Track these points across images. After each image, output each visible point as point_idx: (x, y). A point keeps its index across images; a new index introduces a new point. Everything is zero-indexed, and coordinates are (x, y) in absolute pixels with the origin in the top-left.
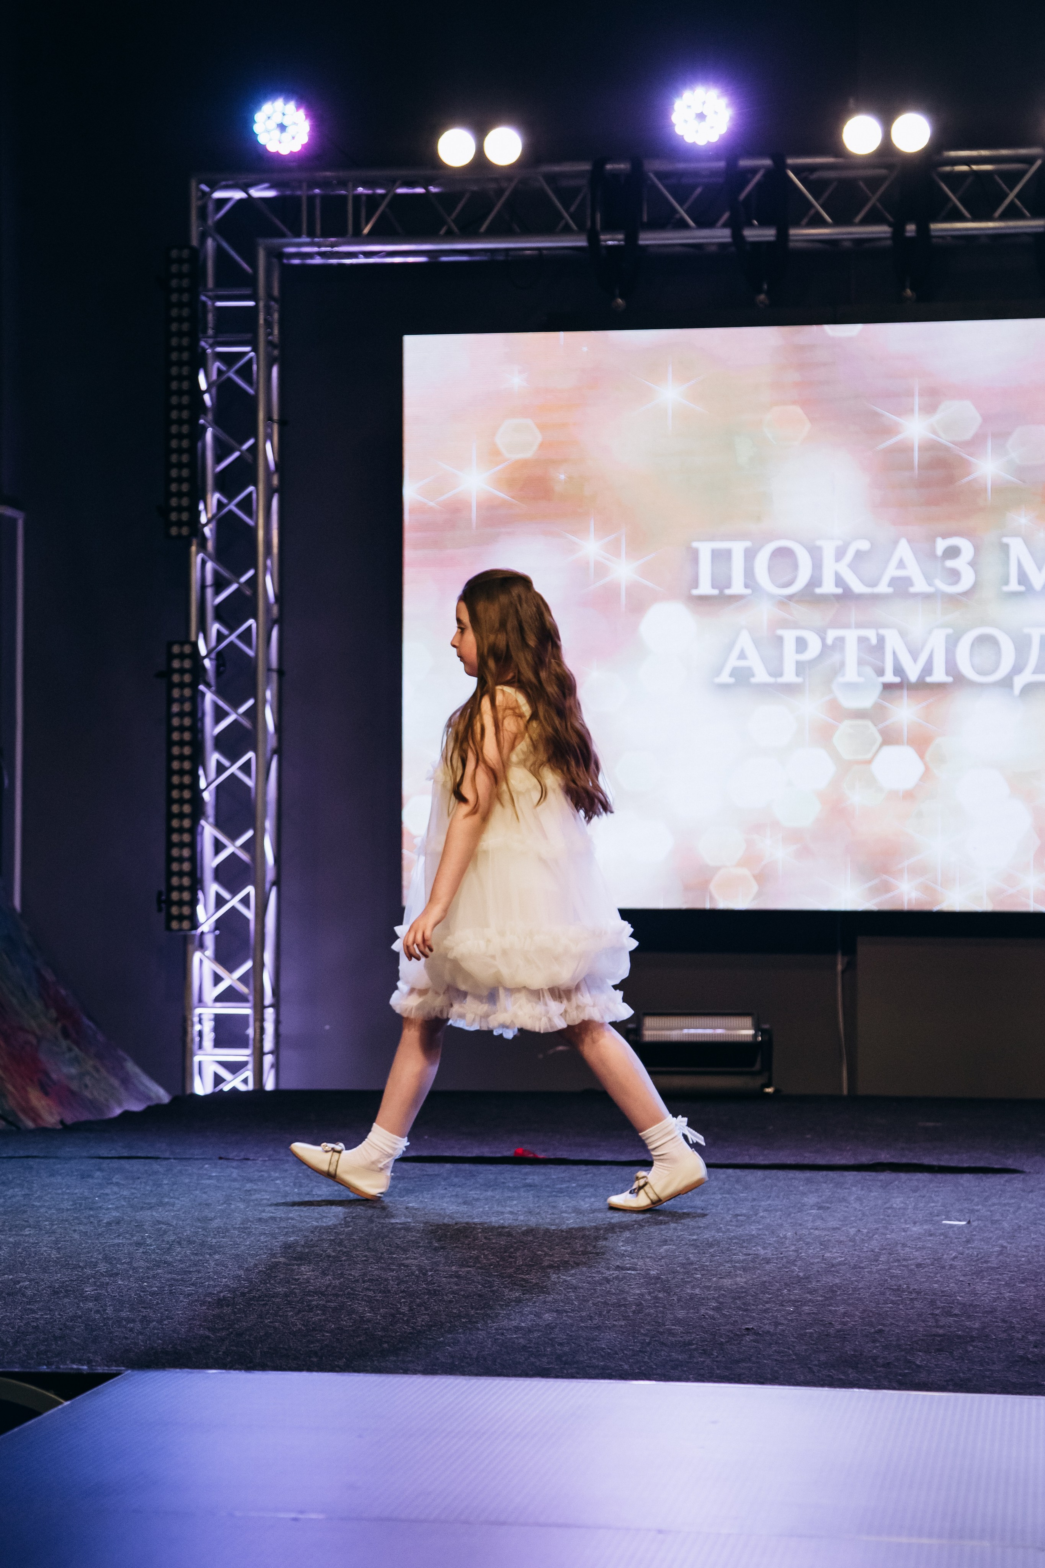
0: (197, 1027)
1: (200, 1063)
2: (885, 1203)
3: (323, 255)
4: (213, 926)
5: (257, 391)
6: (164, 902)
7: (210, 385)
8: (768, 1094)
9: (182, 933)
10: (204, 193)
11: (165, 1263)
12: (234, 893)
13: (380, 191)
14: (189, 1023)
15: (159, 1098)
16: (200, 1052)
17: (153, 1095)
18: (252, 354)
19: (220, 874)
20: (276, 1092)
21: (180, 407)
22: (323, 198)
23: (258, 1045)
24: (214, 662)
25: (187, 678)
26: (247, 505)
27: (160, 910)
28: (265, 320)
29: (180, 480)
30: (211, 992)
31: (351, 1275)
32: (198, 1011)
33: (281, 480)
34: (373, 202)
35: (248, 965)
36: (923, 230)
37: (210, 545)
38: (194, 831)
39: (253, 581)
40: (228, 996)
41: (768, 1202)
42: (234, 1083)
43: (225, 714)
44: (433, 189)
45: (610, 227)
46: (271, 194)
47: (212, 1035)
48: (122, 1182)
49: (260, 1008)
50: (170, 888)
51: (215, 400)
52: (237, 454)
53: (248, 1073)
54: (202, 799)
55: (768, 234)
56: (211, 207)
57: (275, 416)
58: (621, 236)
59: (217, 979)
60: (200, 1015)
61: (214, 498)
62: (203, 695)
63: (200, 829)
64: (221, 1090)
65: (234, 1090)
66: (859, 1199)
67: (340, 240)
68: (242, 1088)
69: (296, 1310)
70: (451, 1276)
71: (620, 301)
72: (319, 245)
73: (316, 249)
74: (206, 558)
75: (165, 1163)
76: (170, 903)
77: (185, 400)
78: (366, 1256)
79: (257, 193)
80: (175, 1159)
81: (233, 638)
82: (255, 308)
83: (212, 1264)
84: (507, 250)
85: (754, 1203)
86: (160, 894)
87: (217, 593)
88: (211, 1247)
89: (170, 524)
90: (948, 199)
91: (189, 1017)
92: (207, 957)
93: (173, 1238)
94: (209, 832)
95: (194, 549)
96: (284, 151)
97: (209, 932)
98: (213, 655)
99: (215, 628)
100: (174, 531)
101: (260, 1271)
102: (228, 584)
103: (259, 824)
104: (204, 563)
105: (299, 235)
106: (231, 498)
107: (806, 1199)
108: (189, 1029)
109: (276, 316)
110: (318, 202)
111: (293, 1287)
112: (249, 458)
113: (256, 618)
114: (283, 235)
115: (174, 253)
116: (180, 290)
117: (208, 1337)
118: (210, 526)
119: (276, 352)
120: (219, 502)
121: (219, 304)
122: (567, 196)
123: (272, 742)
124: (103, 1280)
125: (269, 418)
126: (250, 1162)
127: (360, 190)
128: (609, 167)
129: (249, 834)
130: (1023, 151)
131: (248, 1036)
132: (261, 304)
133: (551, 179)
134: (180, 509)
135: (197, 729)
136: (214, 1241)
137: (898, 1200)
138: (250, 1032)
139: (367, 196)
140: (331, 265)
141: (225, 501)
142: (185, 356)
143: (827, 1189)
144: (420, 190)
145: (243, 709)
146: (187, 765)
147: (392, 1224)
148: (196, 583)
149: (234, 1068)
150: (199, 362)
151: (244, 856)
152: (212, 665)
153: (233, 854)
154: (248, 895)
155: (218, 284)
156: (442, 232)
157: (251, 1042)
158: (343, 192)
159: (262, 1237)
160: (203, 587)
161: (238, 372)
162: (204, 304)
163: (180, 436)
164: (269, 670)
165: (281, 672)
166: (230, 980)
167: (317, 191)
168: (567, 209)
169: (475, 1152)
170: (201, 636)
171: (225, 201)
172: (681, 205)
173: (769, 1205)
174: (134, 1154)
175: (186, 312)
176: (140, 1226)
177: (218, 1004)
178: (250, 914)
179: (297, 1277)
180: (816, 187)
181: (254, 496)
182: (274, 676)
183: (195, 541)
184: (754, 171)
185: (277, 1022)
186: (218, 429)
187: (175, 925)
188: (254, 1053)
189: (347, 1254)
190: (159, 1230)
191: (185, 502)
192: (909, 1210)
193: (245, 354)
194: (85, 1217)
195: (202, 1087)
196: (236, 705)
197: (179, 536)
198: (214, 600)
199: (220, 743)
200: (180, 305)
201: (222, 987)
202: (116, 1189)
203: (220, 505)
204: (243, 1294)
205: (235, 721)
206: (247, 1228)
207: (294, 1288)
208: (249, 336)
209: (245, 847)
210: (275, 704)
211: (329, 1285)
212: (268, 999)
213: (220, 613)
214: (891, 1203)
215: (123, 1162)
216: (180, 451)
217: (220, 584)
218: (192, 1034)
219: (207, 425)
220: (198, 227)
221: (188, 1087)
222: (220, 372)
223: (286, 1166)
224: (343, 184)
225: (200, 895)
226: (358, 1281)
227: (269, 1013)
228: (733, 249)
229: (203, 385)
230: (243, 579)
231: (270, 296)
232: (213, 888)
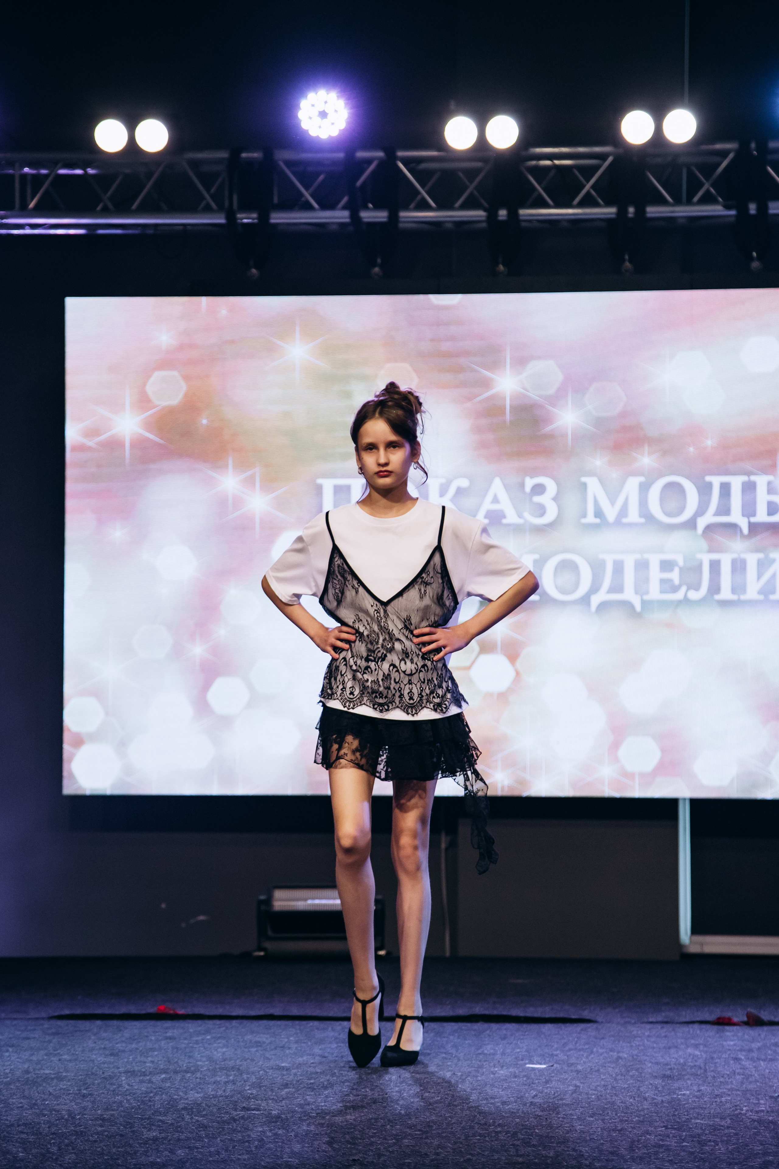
2: (478, 1050)
66: (456, 1046)
137: (490, 1047)
192: (498, 1056)
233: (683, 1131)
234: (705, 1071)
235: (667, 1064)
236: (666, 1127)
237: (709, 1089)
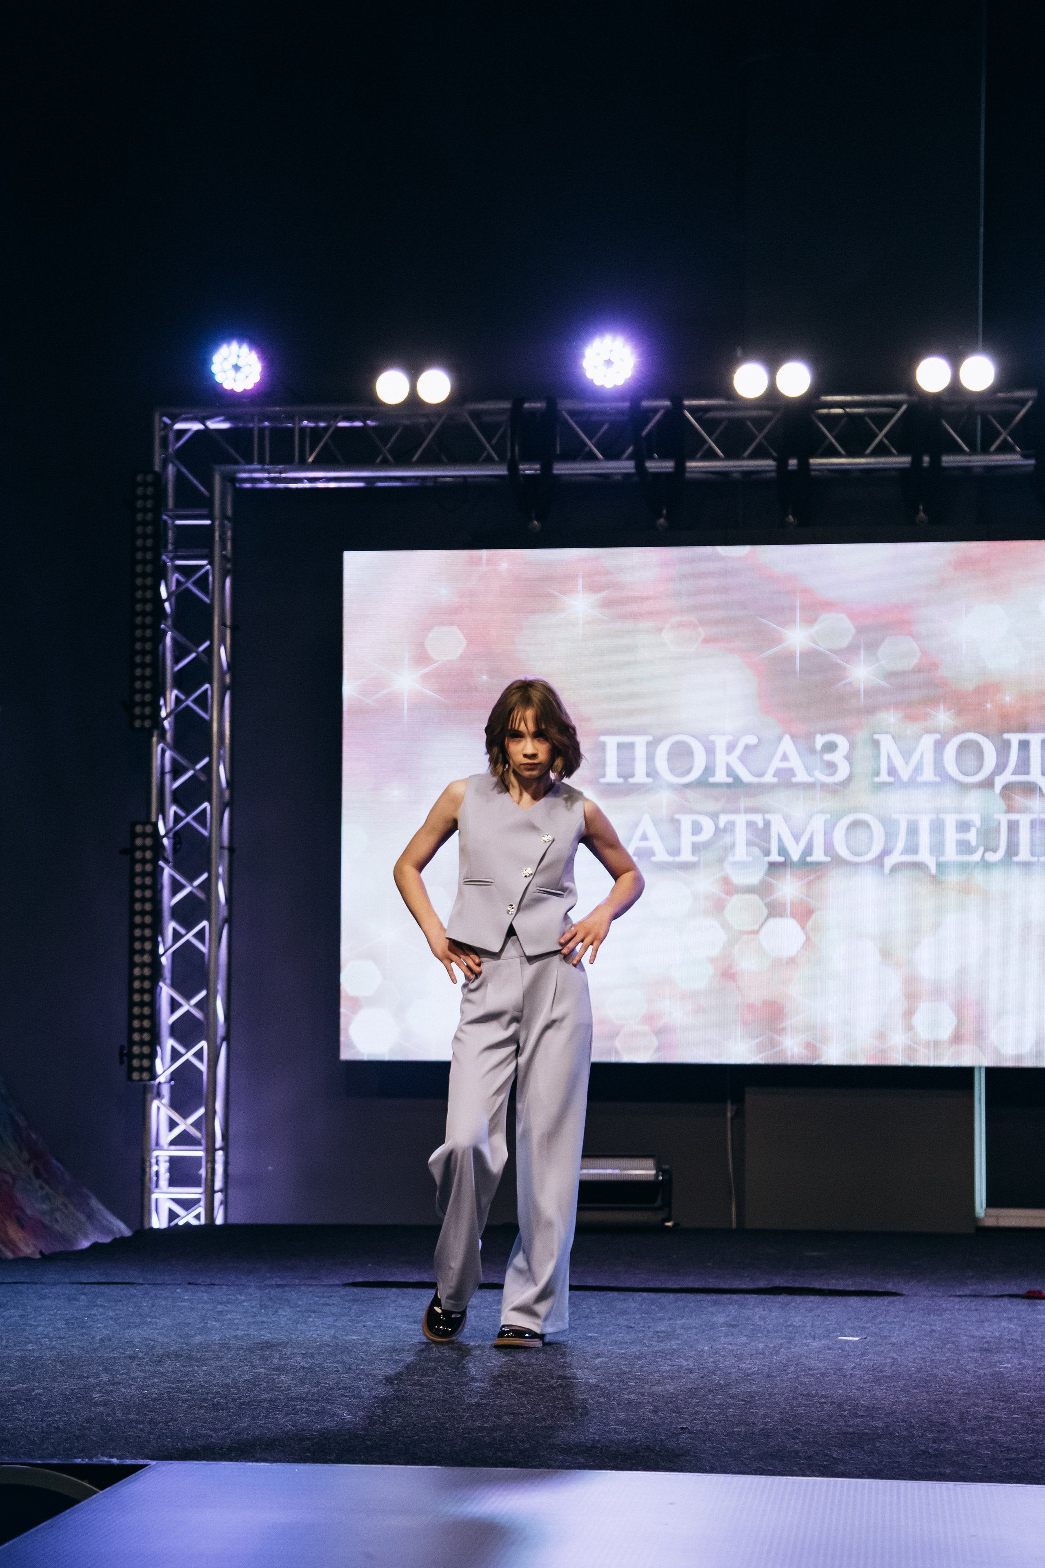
0: (155, 1168)
1: (157, 1200)
2: (786, 1322)
3: (271, 480)
4: (169, 1078)
5: (212, 600)
6: (126, 1055)
7: (170, 594)
8: (668, 1227)
9: (142, 1083)
10: (165, 424)
11: (159, 1373)
12: (188, 1048)
13: (322, 424)
14: (148, 1164)
15: (120, 1231)
16: (157, 1190)
17: (115, 1229)
18: (208, 567)
19: (175, 1030)
20: (225, 1226)
21: (144, 614)
22: (273, 430)
23: (209, 1184)
24: (172, 841)
25: (149, 855)
26: (202, 701)
27: (122, 1062)
28: (220, 537)
29: (143, 678)
30: (166, 1137)
31: (326, 1383)
32: (155, 1153)
33: (233, 678)
34: (316, 434)
35: (201, 1111)
36: (804, 464)
37: (169, 736)
38: (154, 992)
39: (208, 769)
40: (183, 1139)
41: (684, 1321)
42: (187, 1218)
43: (181, 887)
44: (369, 423)
45: (529, 458)
46: (225, 426)
47: (167, 1175)
48: (107, 1305)
49: (211, 1151)
50: (131, 1043)
51: (174, 607)
52: (193, 655)
53: (201, 1209)
54: (160, 963)
55: (668, 465)
56: (171, 437)
57: (228, 622)
58: (538, 466)
59: (172, 1124)
60: (157, 1156)
61: (172, 694)
62: (162, 869)
63: (158, 989)
64: (177, 1225)
65: (187, 1225)
66: (761, 1318)
67: (288, 467)
68: (194, 1222)
69: (284, 1414)
70: (415, 1384)
71: (536, 522)
72: (269, 472)
73: (266, 475)
74: (166, 748)
75: (140, 1287)
76: (131, 1056)
77: (149, 607)
78: (335, 1367)
79: (213, 425)
80: (149, 1284)
81: (189, 819)
82: (211, 527)
83: (202, 1374)
84: (436, 477)
85: (671, 1322)
86: (122, 1048)
87: (175, 778)
88: (197, 1360)
89: (134, 717)
90: (826, 437)
91: (148, 1159)
92: (163, 1104)
93: (161, 1352)
94: (166, 991)
95: (155, 739)
96: (239, 389)
97: (165, 1083)
98: (171, 835)
99: (173, 809)
100: (137, 723)
101: (245, 1381)
102: (185, 770)
103: (212, 985)
104: (163, 752)
105: (250, 462)
106: (188, 694)
107: (715, 1318)
108: (148, 1169)
109: (229, 533)
110: (267, 433)
111: (277, 1393)
112: (205, 659)
113: (210, 801)
114: (236, 462)
115: (140, 478)
116: (145, 510)
117: (211, 1436)
118: (169, 719)
119: (229, 566)
120: (177, 697)
121: (178, 522)
122: (489, 430)
123: (224, 912)
124: (107, 1388)
125: (223, 624)
126: (216, 1287)
127: (305, 423)
128: (526, 405)
129: (203, 993)
130: (891, 397)
131: (201, 1175)
132: (217, 523)
133: (476, 415)
134: (143, 704)
135: (157, 900)
136: (199, 1355)
137: (797, 1319)
138: (203, 1172)
139: (311, 428)
140: (279, 489)
141: (183, 697)
142: (149, 568)
143: (733, 1310)
144: (358, 424)
145: (197, 882)
146: (148, 933)
147: (354, 1340)
148: (156, 769)
149: (188, 1205)
150: (161, 574)
151: (198, 1014)
152: (169, 843)
153: (188, 1012)
154: (202, 1048)
155: (178, 504)
156: (378, 460)
157: (203, 1181)
158: (290, 425)
159: (241, 1352)
160: (163, 773)
161: (195, 583)
162: (165, 522)
163: (144, 640)
164: (222, 847)
165: (231, 850)
166: (184, 1125)
167: (267, 424)
168: (489, 441)
169: (416, 1278)
170: (161, 817)
171: (184, 431)
172: (590, 439)
173: (684, 1323)
174: (111, 1280)
175: (149, 529)
176: (130, 1343)
177: (173, 1147)
178: (203, 1067)
179: (279, 1386)
180: (710, 425)
181: (209, 692)
182: (226, 853)
183: (155, 733)
184: (655, 410)
185: (226, 1164)
186: (177, 633)
187: (136, 1076)
188: (205, 1191)
189: (319, 1365)
190: (147, 1345)
191: (148, 698)
192: (808, 1328)
193: (202, 566)
194: (79, 1335)
195: (158, 1221)
196: (191, 879)
197: (143, 728)
198: (172, 784)
199: (177, 913)
200: (145, 523)
201: (177, 1131)
202: (101, 1310)
203: (178, 701)
204: (234, 1400)
205: (191, 893)
206: (226, 1344)
207: (278, 1395)
208: (205, 551)
209: (199, 1005)
210: (226, 877)
211: (309, 1392)
212: (219, 1143)
213: (179, 797)
214: (791, 1322)
215: (102, 1287)
216: (144, 653)
217: (177, 771)
218: (150, 1174)
219: (167, 629)
220: (160, 455)
221: (146, 1222)
222: (178, 583)
223: (250, 1290)
224: (290, 417)
225: (158, 1049)
226: (332, 1388)
227: (220, 1155)
228: (636, 478)
229: (164, 594)
230: (198, 766)
231: (224, 516)
232: (169, 1043)
233: (1012, 1403)
234: (1023, 1344)
235: (983, 1338)
236: (993, 1399)
237: (1030, 1363)
